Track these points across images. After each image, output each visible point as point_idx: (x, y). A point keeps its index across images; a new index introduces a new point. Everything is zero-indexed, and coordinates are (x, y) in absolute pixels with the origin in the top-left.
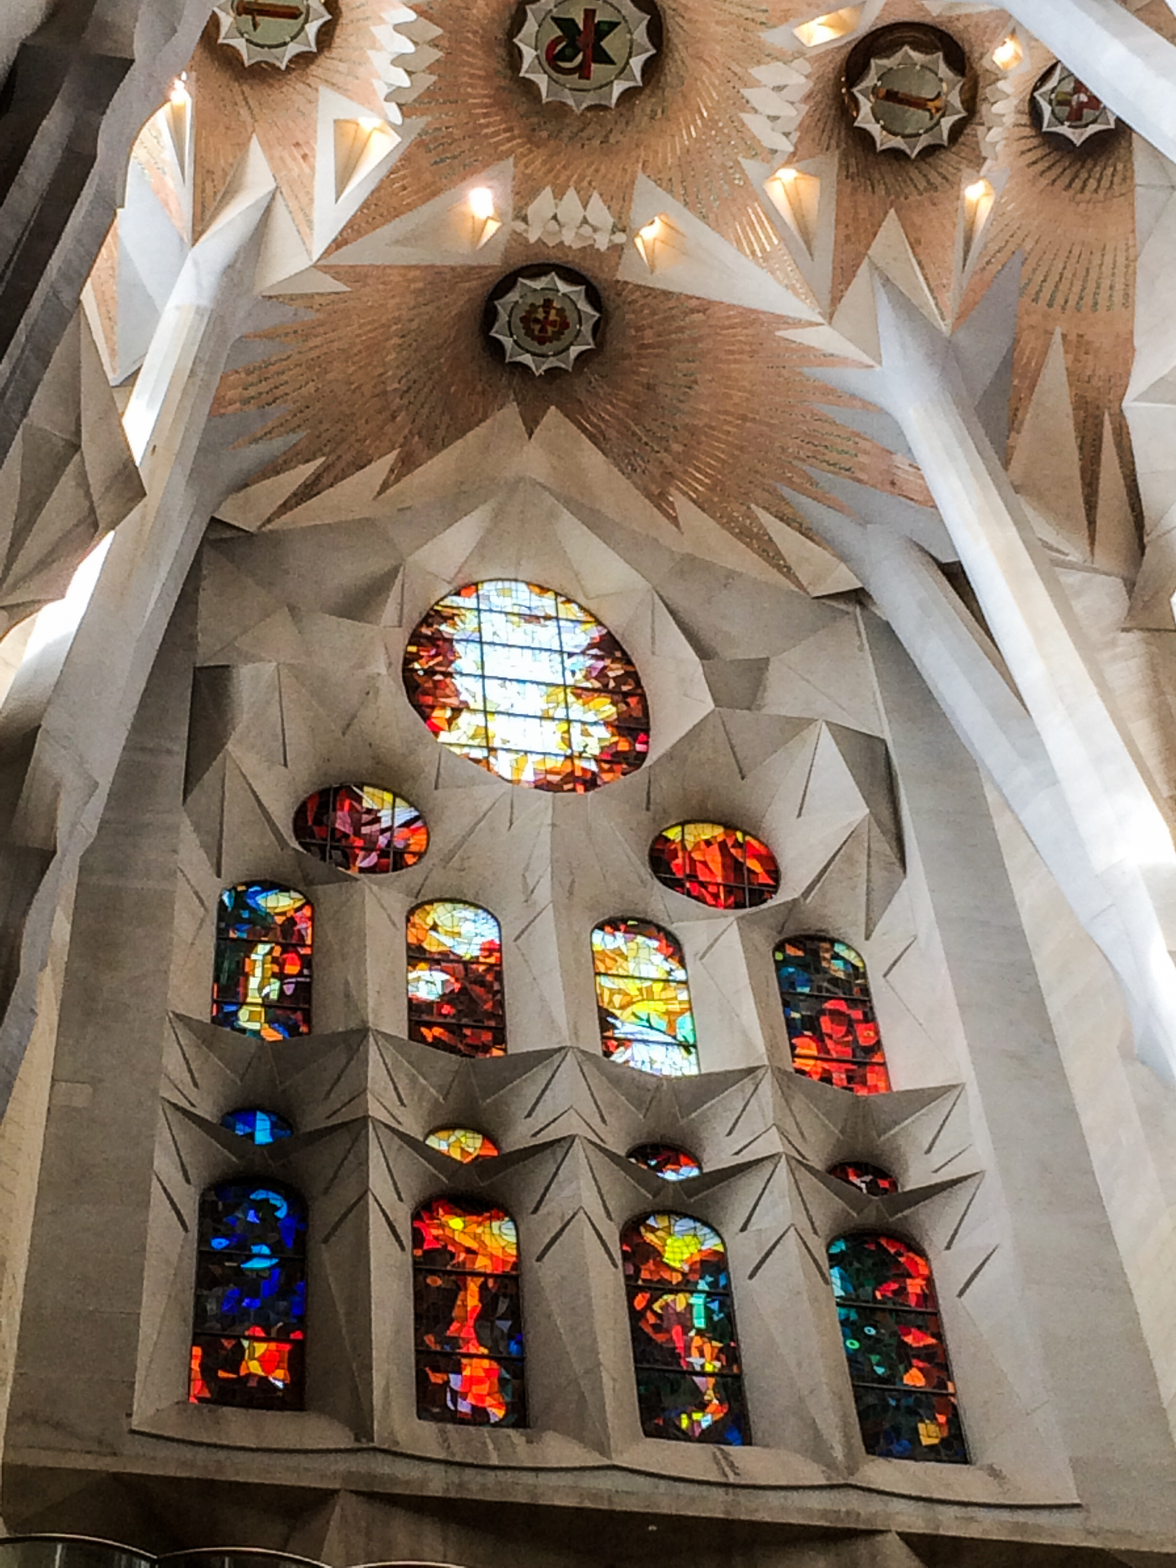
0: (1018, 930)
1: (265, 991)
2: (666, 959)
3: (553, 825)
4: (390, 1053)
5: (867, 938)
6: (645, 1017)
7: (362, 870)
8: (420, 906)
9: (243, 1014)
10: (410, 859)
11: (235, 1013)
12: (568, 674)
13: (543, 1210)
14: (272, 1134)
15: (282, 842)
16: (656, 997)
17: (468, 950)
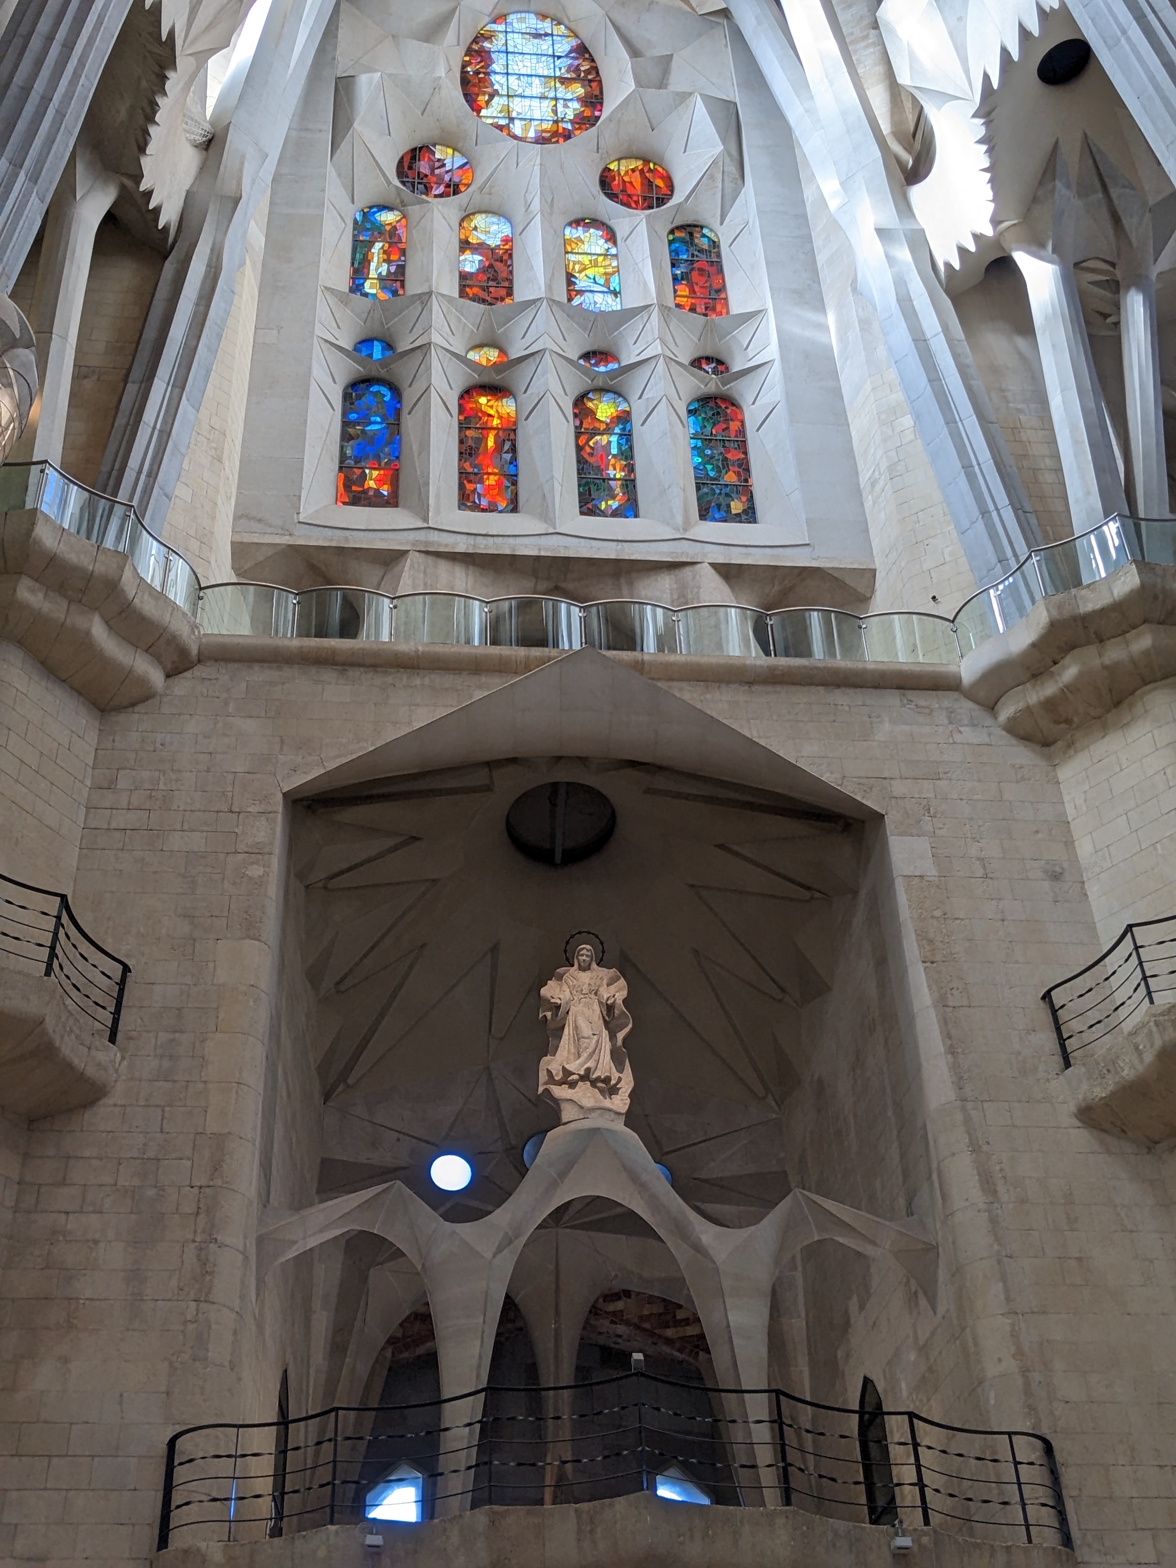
0: (805, 217)
1: (379, 271)
2: (606, 242)
3: (541, 164)
4: (445, 305)
5: (722, 223)
6: (592, 277)
7: (436, 196)
8: (468, 216)
9: (367, 285)
10: (463, 189)
11: (363, 284)
12: (557, 69)
13: (529, 392)
14: (382, 354)
15: (389, 183)
16: (599, 265)
17: (493, 242)
